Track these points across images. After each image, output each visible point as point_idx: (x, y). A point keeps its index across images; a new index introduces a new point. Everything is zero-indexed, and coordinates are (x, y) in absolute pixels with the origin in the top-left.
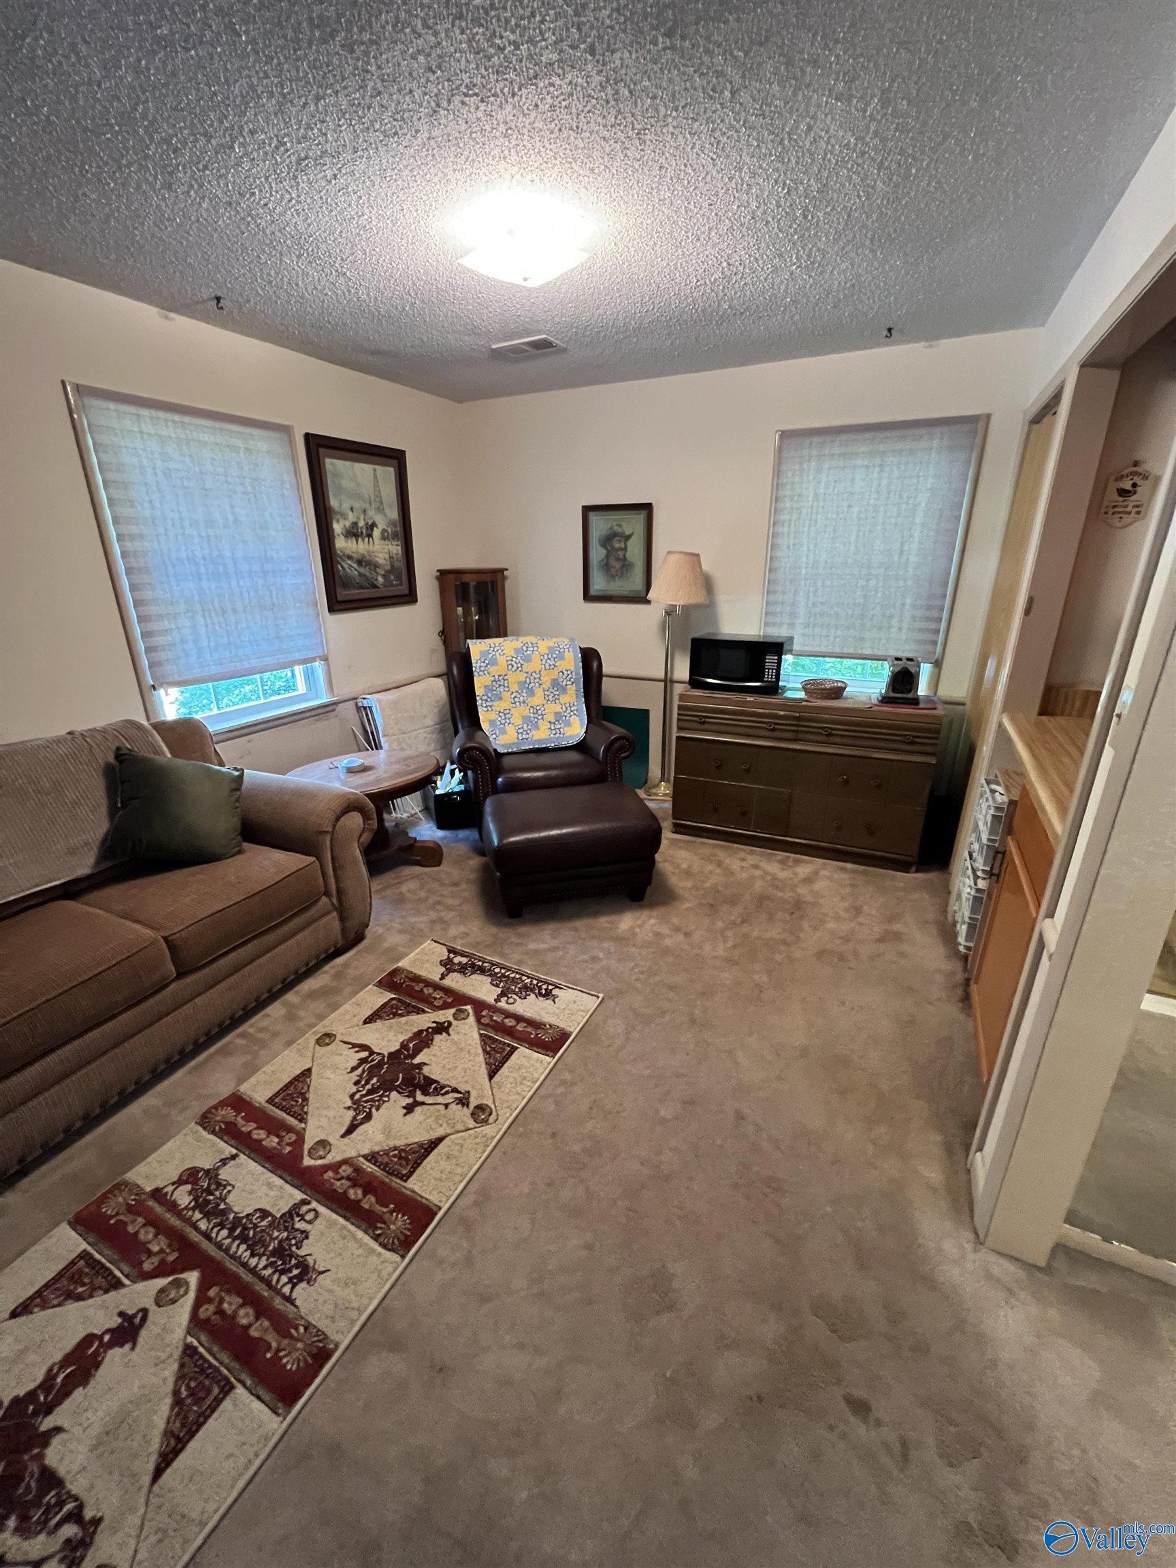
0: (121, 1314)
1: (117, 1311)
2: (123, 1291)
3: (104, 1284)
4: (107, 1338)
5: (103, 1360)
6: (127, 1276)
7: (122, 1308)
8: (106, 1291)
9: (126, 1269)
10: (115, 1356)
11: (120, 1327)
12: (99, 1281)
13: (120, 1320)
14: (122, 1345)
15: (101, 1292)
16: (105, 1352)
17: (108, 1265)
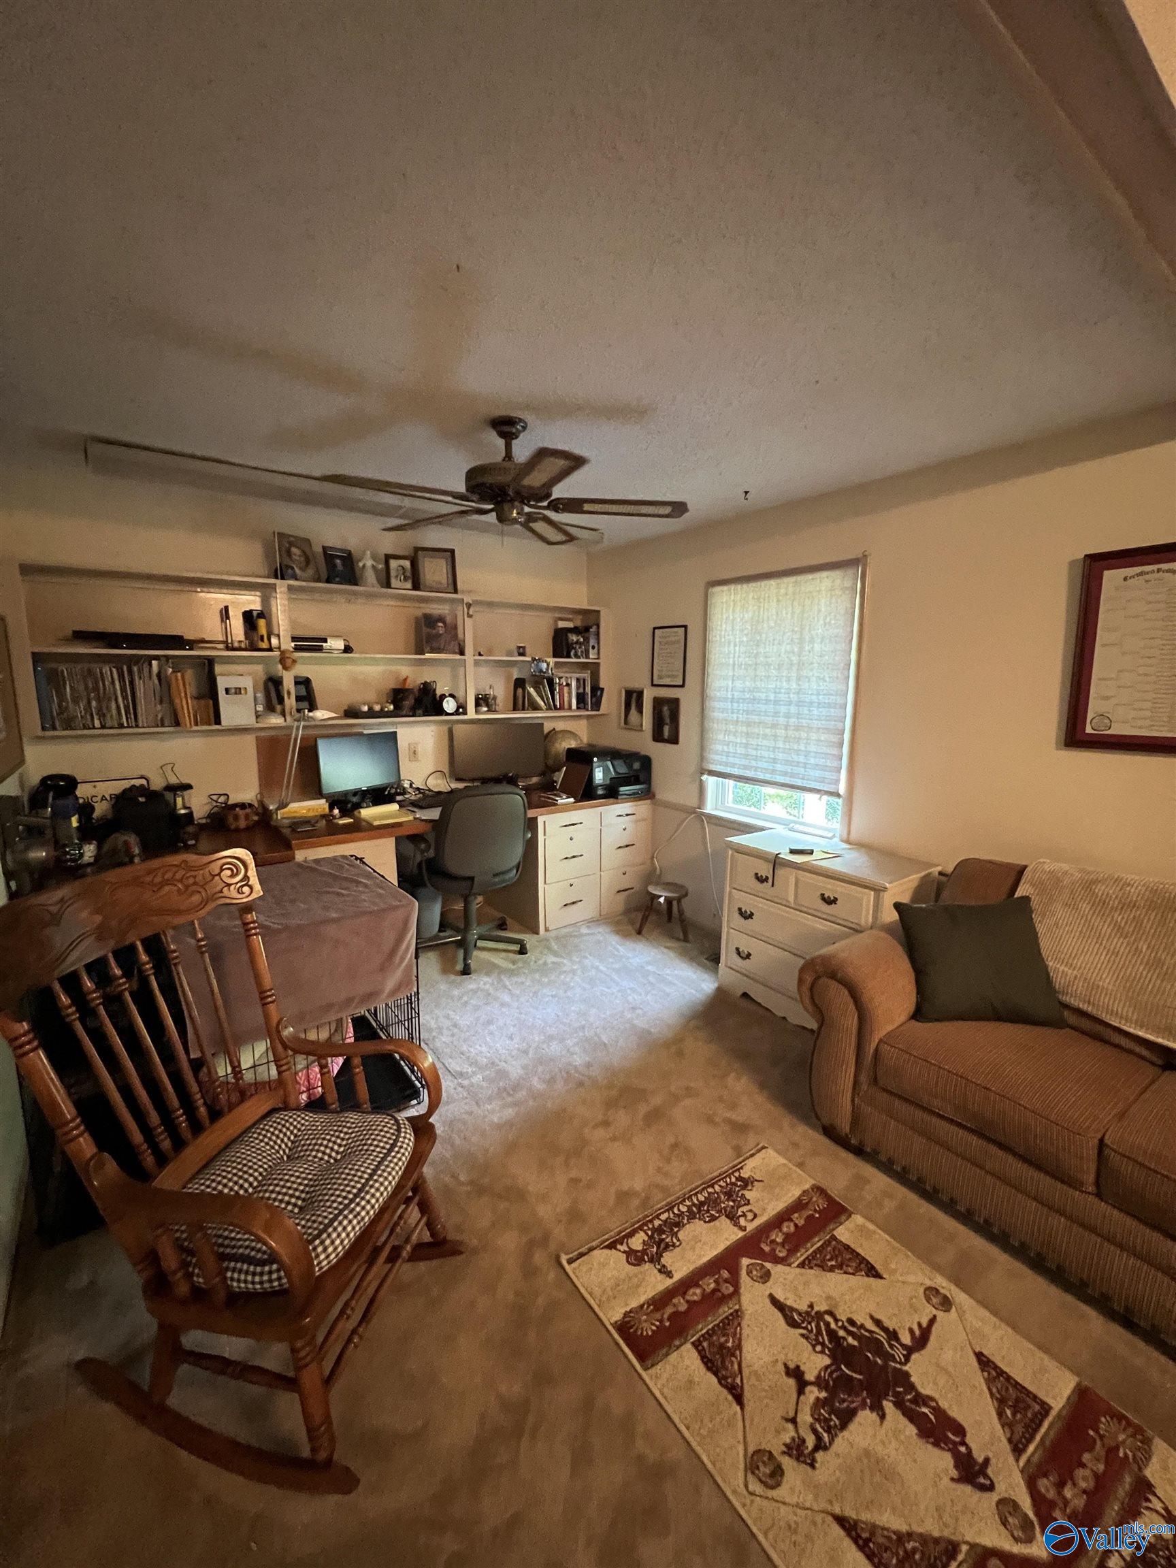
0: (987, 1461)
1: (991, 1455)
2: (1011, 1459)
3: (1016, 1437)
4: (963, 1449)
5: (943, 1449)
6: (1028, 1461)
7: (993, 1461)
8: (1010, 1441)
9: (1036, 1459)
10: (944, 1461)
11: (975, 1461)
12: (1019, 1429)
13: (980, 1460)
14: (956, 1467)
15: (1008, 1435)
16: (949, 1450)
17: (1038, 1437)
